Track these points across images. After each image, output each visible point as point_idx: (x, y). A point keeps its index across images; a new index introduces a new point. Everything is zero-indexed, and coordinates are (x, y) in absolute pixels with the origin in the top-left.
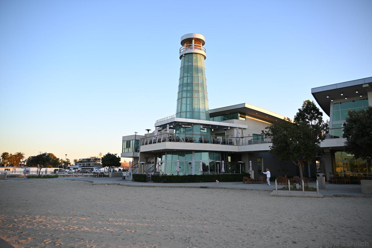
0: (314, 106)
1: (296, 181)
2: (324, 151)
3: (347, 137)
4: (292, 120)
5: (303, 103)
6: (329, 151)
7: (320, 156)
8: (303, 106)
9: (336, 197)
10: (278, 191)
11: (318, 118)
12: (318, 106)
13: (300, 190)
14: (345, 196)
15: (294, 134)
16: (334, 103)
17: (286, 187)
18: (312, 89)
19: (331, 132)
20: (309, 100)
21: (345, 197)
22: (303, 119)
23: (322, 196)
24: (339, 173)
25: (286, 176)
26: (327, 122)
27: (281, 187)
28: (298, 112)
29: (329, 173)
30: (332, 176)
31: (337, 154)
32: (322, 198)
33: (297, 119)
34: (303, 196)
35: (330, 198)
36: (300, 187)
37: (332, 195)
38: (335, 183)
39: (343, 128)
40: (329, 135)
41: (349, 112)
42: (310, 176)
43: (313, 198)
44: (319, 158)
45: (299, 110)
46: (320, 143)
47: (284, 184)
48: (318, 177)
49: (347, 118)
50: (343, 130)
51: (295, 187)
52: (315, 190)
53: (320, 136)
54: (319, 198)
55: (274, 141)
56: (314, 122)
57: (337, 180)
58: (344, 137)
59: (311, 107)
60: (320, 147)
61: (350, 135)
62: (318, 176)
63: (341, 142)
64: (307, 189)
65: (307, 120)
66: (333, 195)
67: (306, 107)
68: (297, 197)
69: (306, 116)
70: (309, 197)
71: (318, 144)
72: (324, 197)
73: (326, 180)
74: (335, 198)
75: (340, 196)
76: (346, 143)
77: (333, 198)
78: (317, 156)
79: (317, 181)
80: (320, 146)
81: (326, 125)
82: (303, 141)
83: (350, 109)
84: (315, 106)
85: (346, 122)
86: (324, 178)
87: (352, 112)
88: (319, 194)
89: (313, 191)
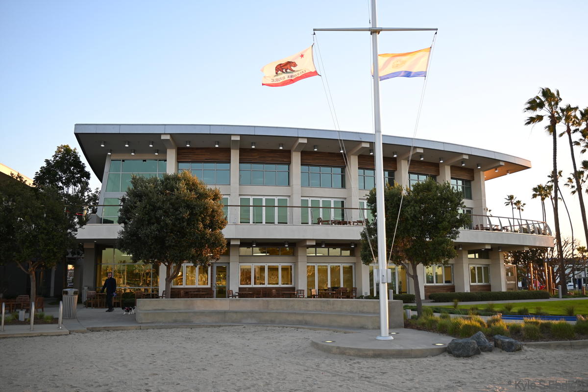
0: (76, 158)
2: (84, 247)
3: (125, 223)
5: (56, 149)
6: (93, 247)
7: (75, 256)
8: (55, 156)
9: (93, 331)
11: (80, 182)
12: (83, 159)
14: (107, 329)
16: (113, 158)
18: (76, 125)
19: (102, 213)
20: (68, 146)
21: (108, 331)
22: (54, 180)
23: (66, 331)
26: (97, 192)
28: (45, 165)
29: (88, 288)
30: (92, 292)
31: (107, 253)
32: (66, 335)
33: (39, 179)
35: (81, 334)
36: (27, 317)
37: (86, 329)
38: (96, 306)
39: (120, 206)
40: (97, 216)
41: (133, 179)
42: (52, 294)
43: (49, 337)
44: (74, 259)
45: (47, 161)
46: (77, 231)
48: (64, 296)
49: (129, 189)
50: (120, 210)
51: (17, 317)
52: (55, 321)
53: (80, 217)
56: (71, 190)
58: (119, 223)
59: (70, 159)
60: (75, 238)
61: (129, 219)
62: (66, 293)
63: (114, 231)
64: (39, 320)
65: (60, 184)
66: (88, 329)
67: (60, 158)
68: (17, 337)
69: (59, 175)
70: (41, 335)
71: (73, 234)
72: (70, 334)
73: (80, 301)
74: (89, 334)
76: (122, 233)
77: (86, 334)
78: (70, 256)
79: (61, 302)
80: (75, 236)
81: (94, 198)
82: (44, 225)
83: (135, 173)
84: (79, 158)
85: (127, 195)
86: (77, 297)
87: (138, 180)
88: (61, 329)
89: (52, 323)
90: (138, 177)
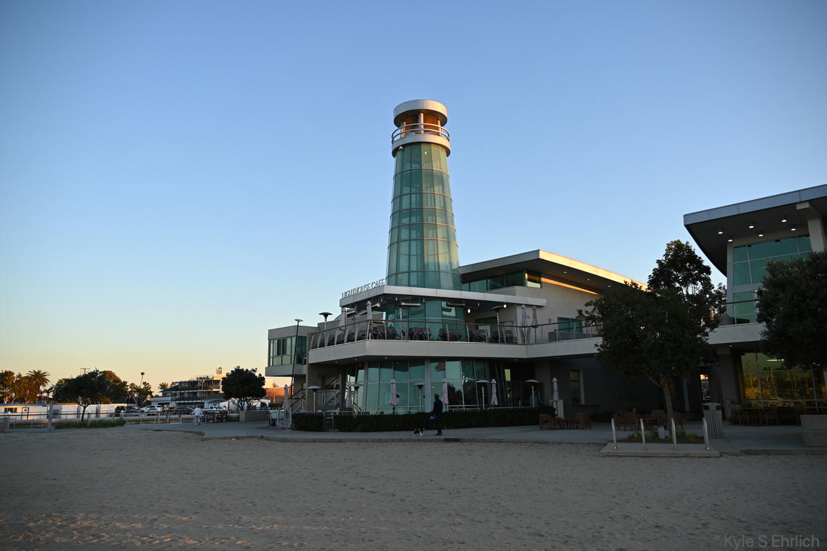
0: (691, 253)
1: (657, 420)
2: (718, 353)
3: (768, 321)
4: (644, 285)
5: (666, 248)
6: (729, 352)
7: (708, 365)
8: (666, 255)
9: (749, 454)
10: (620, 445)
11: (700, 279)
12: (699, 253)
13: (668, 440)
14: (768, 453)
15: (650, 317)
16: (735, 245)
17: (636, 436)
18: (685, 216)
19: (732, 311)
20: (679, 241)
21: (769, 454)
22: (669, 284)
23: (716, 453)
24: (753, 402)
25: (634, 410)
26: (720, 288)
27: (625, 435)
28: (657, 266)
29: (731, 402)
30: (737, 407)
31: (747, 358)
32: (717, 457)
33: (653, 282)
34: (673, 454)
35: (735, 457)
36: (668, 435)
37: (739, 451)
38: (745, 423)
39: (756, 300)
40: (727, 316)
41: (769, 265)
42: (687, 409)
43: (697, 459)
44: (708, 367)
45: (659, 262)
46: (708, 336)
47: (632, 429)
48: (705, 412)
49: (765, 278)
50: (758, 306)
51: (657, 434)
52: (700, 440)
53: (707, 320)
54: (710, 459)
55: (604, 334)
56: (693, 289)
57: (748, 416)
58: (760, 321)
59: (683, 255)
60: (707, 344)
61: (772, 316)
62: (707, 408)
63: (755, 332)
64: (682, 438)
65: (677, 285)
66: (742, 451)
67: (672, 256)
68: (661, 457)
69: (674, 275)
70: (687, 456)
71: (704, 338)
72: (721, 456)
73: (724, 418)
74: (745, 458)
75: (756, 453)
76: (765, 333)
77: (741, 458)
78: (702, 364)
79: (704, 419)
80: (707, 341)
81: (719, 294)
82: (670, 331)
83: (770, 258)
84: (694, 252)
85: (764, 287)
86: (720, 412)
87: (775, 266)
88: (710, 450)
89: (696, 443)
90: (775, 262)
